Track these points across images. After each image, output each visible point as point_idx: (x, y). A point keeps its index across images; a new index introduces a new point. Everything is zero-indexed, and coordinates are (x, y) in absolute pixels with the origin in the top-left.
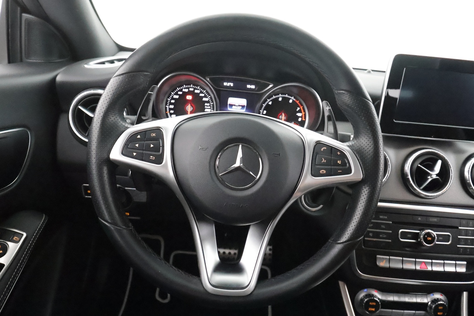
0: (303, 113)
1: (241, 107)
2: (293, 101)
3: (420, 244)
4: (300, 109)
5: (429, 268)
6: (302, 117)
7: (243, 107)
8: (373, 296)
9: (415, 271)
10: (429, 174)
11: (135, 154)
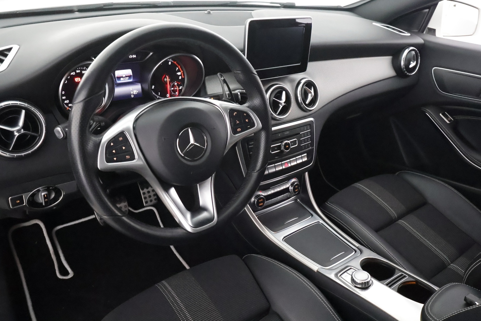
0: (182, 72)
1: (128, 78)
2: (172, 62)
3: (282, 152)
4: (179, 68)
5: (290, 165)
6: (181, 75)
7: (130, 77)
8: (259, 195)
9: (283, 170)
10: (279, 103)
11: (115, 159)
